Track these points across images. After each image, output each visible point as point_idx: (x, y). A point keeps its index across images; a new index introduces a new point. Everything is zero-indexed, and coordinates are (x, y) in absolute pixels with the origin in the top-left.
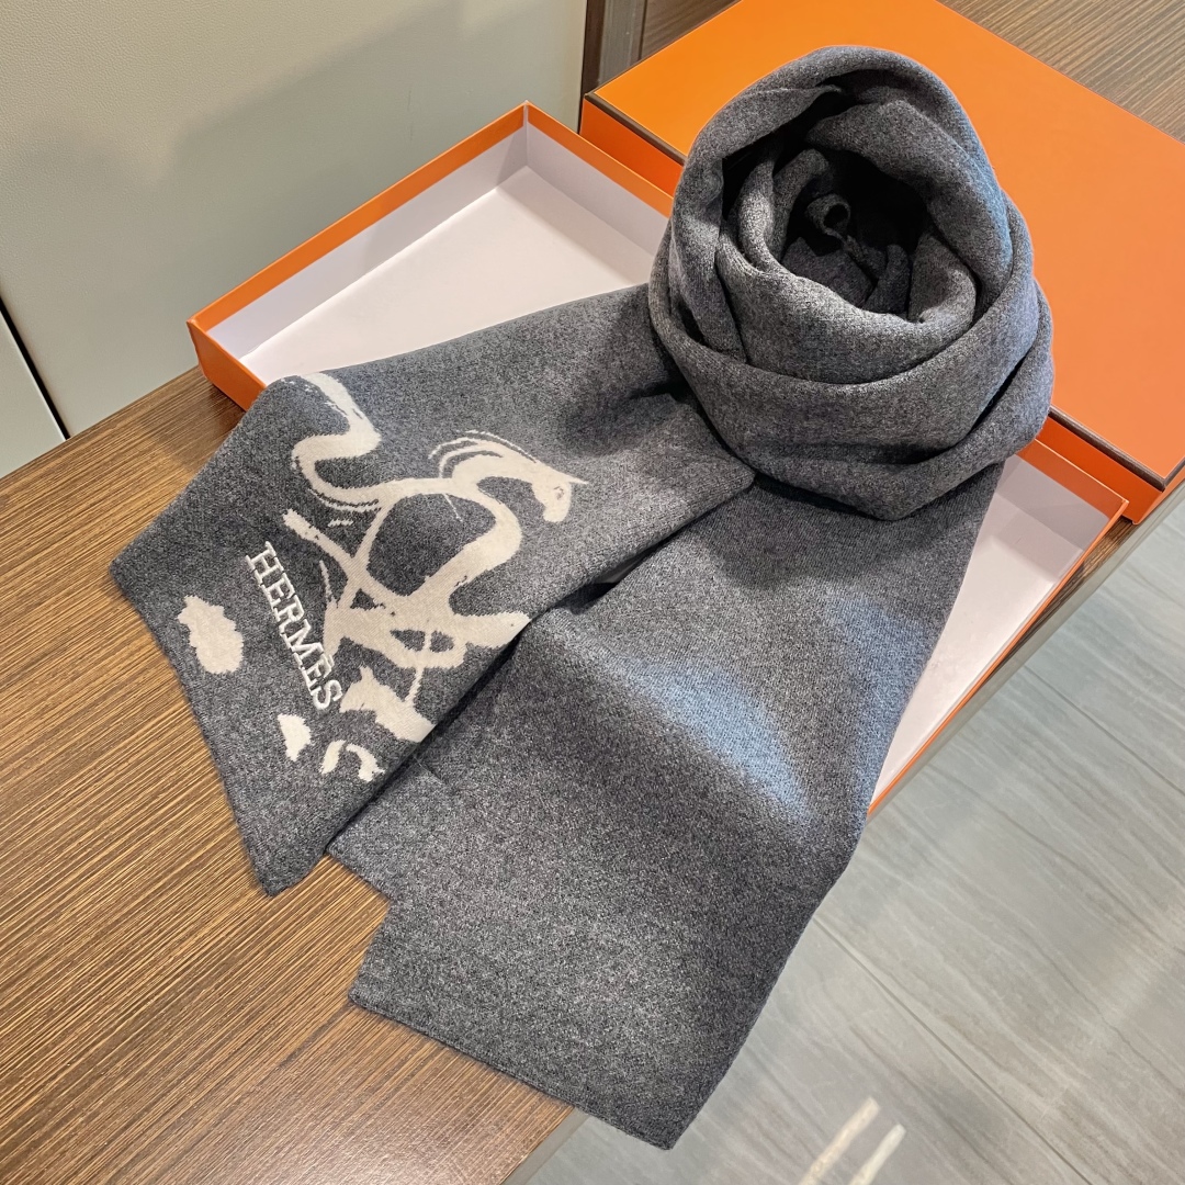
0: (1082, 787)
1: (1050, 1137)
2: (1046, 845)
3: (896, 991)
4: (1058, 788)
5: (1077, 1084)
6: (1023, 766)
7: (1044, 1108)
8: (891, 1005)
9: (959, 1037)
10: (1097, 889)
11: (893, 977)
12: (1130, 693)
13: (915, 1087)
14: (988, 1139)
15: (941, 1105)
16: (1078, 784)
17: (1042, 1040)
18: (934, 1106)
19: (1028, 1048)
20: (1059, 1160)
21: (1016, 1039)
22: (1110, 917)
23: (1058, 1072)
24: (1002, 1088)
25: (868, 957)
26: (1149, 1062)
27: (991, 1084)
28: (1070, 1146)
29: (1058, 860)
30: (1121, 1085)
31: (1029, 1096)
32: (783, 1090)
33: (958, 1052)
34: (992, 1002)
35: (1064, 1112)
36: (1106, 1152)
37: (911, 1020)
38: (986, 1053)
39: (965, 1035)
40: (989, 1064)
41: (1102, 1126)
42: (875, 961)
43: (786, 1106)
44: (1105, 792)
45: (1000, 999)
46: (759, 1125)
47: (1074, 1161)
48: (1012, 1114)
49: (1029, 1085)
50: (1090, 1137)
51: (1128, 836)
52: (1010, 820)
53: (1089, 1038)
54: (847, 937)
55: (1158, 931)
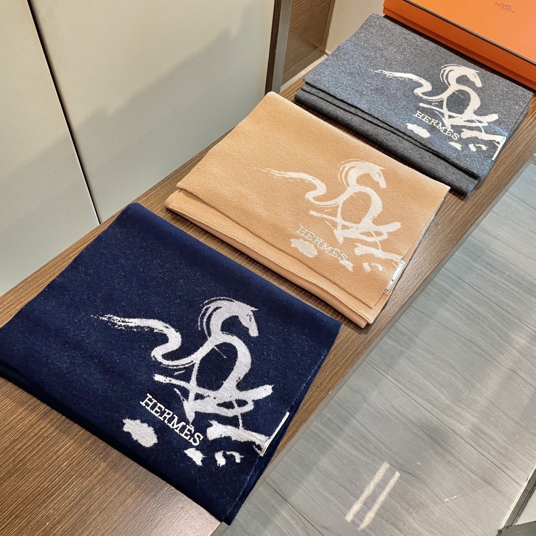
0: (469, 312)
1: (468, 440)
2: (458, 334)
3: (406, 391)
4: (461, 312)
5: (475, 420)
6: (447, 305)
7: (464, 429)
8: (405, 397)
9: (431, 406)
10: (478, 349)
11: (405, 386)
12: (485, 276)
13: (417, 425)
14: (444, 442)
15: (427, 432)
16: (468, 311)
17: (462, 405)
18: (424, 432)
19: (457, 409)
20: (471, 447)
21: (452, 405)
22: (484, 359)
23: (468, 416)
24: (448, 423)
25: (395, 379)
26: (501, 410)
27: (444, 422)
28: (475, 442)
29: (463, 339)
30: (492, 419)
31: (458, 425)
32: (367, 430)
33: (432, 412)
34: (442, 393)
35: (472, 430)
36: (488, 443)
37: (413, 402)
38: (441, 411)
39: (433, 405)
40: (443, 415)
41: (485, 434)
42: (397, 381)
43: (370, 436)
44: (478, 313)
45: (445, 391)
46: (360, 443)
47: (477, 448)
48: (453, 432)
49: (458, 421)
50: (482, 438)
51: (488, 329)
52: (444, 326)
53: (478, 403)
54: (386, 373)
55: (501, 362)
